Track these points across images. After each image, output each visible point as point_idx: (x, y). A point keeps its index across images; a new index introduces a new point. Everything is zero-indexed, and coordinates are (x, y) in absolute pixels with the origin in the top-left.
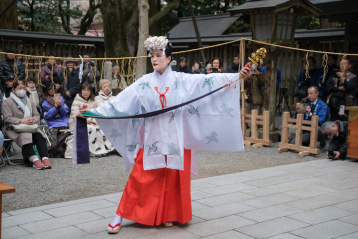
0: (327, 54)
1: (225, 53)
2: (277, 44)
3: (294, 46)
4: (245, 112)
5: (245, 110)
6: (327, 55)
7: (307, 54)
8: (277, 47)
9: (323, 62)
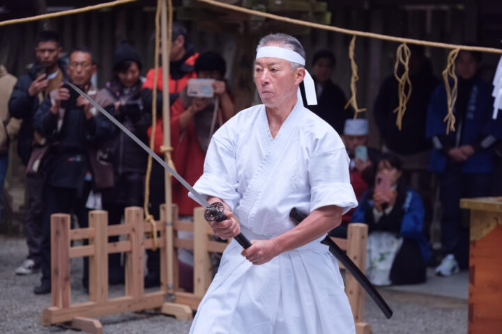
0: (408, 44)
1: (121, 31)
2: (268, 11)
3: (318, 18)
4: (173, 215)
5: (173, 209)
6: (406, 48)
7: (353, 42)
8: (268, 19)
9: (396, 66)
